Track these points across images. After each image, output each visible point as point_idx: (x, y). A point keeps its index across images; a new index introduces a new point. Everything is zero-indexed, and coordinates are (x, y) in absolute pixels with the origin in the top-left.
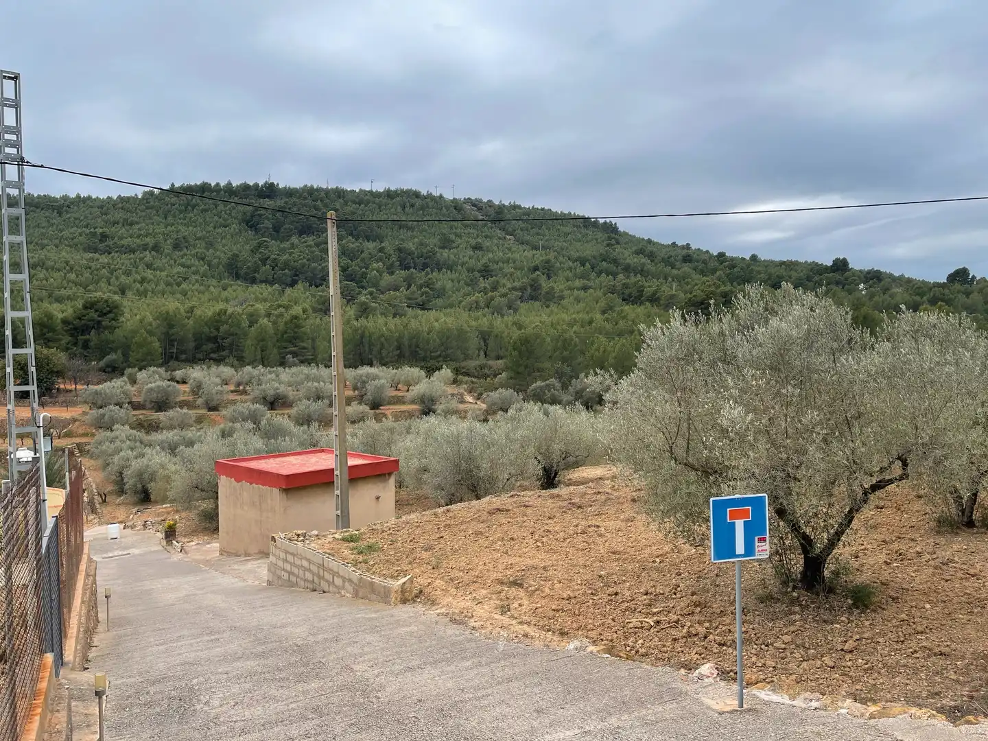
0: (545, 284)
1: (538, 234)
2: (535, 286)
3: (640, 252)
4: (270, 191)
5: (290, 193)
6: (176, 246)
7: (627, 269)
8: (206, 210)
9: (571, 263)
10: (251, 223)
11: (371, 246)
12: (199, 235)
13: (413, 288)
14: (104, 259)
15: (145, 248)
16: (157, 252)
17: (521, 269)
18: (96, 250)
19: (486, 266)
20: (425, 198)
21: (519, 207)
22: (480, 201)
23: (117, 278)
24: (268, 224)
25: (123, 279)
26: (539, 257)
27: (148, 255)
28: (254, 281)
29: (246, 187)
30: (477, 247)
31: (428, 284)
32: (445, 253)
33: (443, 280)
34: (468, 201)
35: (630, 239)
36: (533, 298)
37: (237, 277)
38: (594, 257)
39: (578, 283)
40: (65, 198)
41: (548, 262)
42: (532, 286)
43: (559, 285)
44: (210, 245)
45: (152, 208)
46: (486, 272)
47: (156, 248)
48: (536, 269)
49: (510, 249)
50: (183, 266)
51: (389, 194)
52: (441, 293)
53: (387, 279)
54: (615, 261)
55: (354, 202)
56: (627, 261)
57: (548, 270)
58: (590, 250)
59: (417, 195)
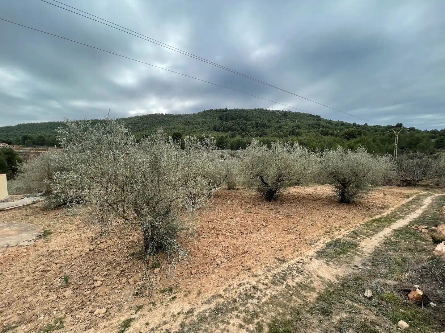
0: (297, 131)
1: (296, 118)
2: (294, 131)
3: (327, 123)
4: (226, 110)
5: (230, 110)
6: (203, 124)
7: (323, 127)
8: (211, 115)
9: (305, 126)
10: (221, 118)
11: (249, 122)
12: (209, 121)
13: (258, 131)
14: (187, 127)
15: (196, 124)
16: (199, 125)
17: (290, 127)
18: (187, 125)
19: (280, 126)
20: (265, 110)
21: (291, 112)
22: (280, 111)
23: (189, 131)
24: (224, 118)
25: (190, 131)
26: (295, 124)
27: (196, 126)
28: (219, 131)
29: (220, 110)
30: (278, 122)
31: (263, 131)
32: (269, 124)
33: (267, 130)
34: (277, 111)
35: (324, 120)
36: (293, 135)
37: (216, 130)
38: (313, 124)
39: (307, 131)
40: (183, 114)
41: (298, 125)
42: (293, 131)
43: (301, 131)
44: (210, 123)
45: (199, 115)
46: (279, 128)
47: (199, 124)
48: (295, 127)
49: (287, 122)
50: (204, 128)
51: (255, 110)
52: (266, 134)
53: (252, 130)
54: (319, 125)
55: (246, 112)
56: (323, 125)
57: (298, 127)
58: (311, 122)
59: (263, 110)
